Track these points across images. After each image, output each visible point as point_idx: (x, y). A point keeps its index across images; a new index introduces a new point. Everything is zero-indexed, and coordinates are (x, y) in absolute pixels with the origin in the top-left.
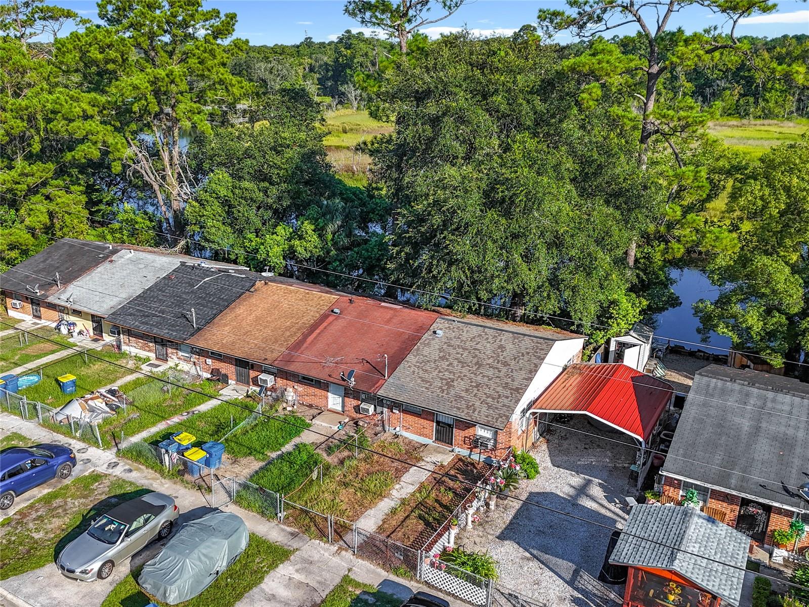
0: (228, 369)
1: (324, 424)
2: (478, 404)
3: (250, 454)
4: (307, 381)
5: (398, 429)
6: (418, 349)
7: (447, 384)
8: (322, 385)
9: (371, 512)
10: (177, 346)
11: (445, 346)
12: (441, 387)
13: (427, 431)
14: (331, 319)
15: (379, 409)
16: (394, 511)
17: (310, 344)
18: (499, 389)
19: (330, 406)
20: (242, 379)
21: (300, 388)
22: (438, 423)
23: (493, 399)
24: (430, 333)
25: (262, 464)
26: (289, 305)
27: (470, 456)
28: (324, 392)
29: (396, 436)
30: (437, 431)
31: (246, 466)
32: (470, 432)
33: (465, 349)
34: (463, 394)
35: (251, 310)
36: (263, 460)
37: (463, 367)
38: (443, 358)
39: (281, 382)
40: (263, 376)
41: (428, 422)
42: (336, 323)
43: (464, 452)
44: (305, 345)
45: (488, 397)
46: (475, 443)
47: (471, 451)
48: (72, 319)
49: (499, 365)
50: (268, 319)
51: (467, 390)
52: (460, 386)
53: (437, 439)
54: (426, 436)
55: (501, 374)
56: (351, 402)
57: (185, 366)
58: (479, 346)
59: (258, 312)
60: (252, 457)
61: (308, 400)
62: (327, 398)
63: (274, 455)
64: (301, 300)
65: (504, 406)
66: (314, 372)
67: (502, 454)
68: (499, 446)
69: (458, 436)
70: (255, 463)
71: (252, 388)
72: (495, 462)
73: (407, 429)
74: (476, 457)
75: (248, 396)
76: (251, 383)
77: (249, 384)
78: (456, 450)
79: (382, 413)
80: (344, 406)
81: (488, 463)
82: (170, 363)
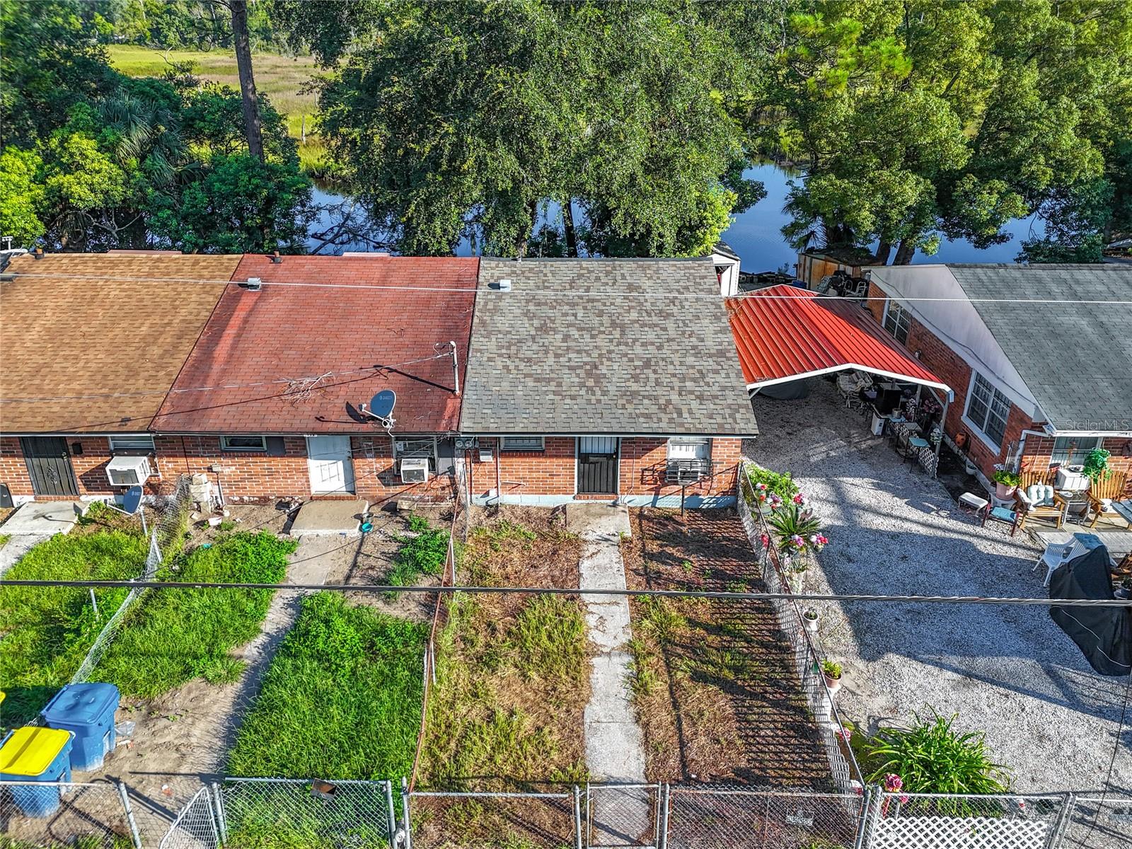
0: (6, 470)
1: (322, 532)
2: (674, 397)
3: (187, 672)
4: (242, 444)
5: (493, 493)
6: (483, 323)
7: (589, 374)
9: (593, 711)
11: (532, 307)
12: (582, 385)
13: (558, 482)
14: (247, 301)
15: (443, 464)
16: (638, 685)
17: (227, 362)
18: (690, 360)
19: (317, 487)
20: (54, 485)
21: (228, 468)
22: (584, 458)
23: (694, 380)
24: (484, 289)
25: (232, 689)
26: (123, 290)
27: (654, 503)
28: (294, 462)
29: (492, 510)
30: (582, 476)
31: (192, 712)
32: (656, 454)
33: (573, 305)
34: (635, 387)
35: (24, 319)
36: (231, 675)
37: (593, 337)
38: (543, 329)
39: (169, 467)
40: (119, 464)
41: (561, 461)
42: (263, 306)
43: (643, 500)
44: (216, 368)
45: (683, 380)
46: (667, 476)
47: (657, 494)
49: (655, 319)
50: (84, 329)
51: (636, 378)
52: (616, 373)
53: (582, 490)
54: (558, 491)
55: (672, 333)
56: (371, 466)
58: (593, 294)
59: (49, 318)
60: (196, 681)
61: (253, 490)
62: (305, 472)
63: (251, 650)
64: (150, 275)
65: (723, 389)
66: (276, 421)
67: (722, 482)
68: (718, 468)
69: (628, 469)
70: (213, 692)
71: (89, 500)
72: (707, 501)
73: (514, 488)
74: (671, 501)
75: (84, 522)
76: (82, 489)
77: (73, 491)
78: (625, 499)
79: (452, 470)
80: (351, 478)
81: (692, 507)
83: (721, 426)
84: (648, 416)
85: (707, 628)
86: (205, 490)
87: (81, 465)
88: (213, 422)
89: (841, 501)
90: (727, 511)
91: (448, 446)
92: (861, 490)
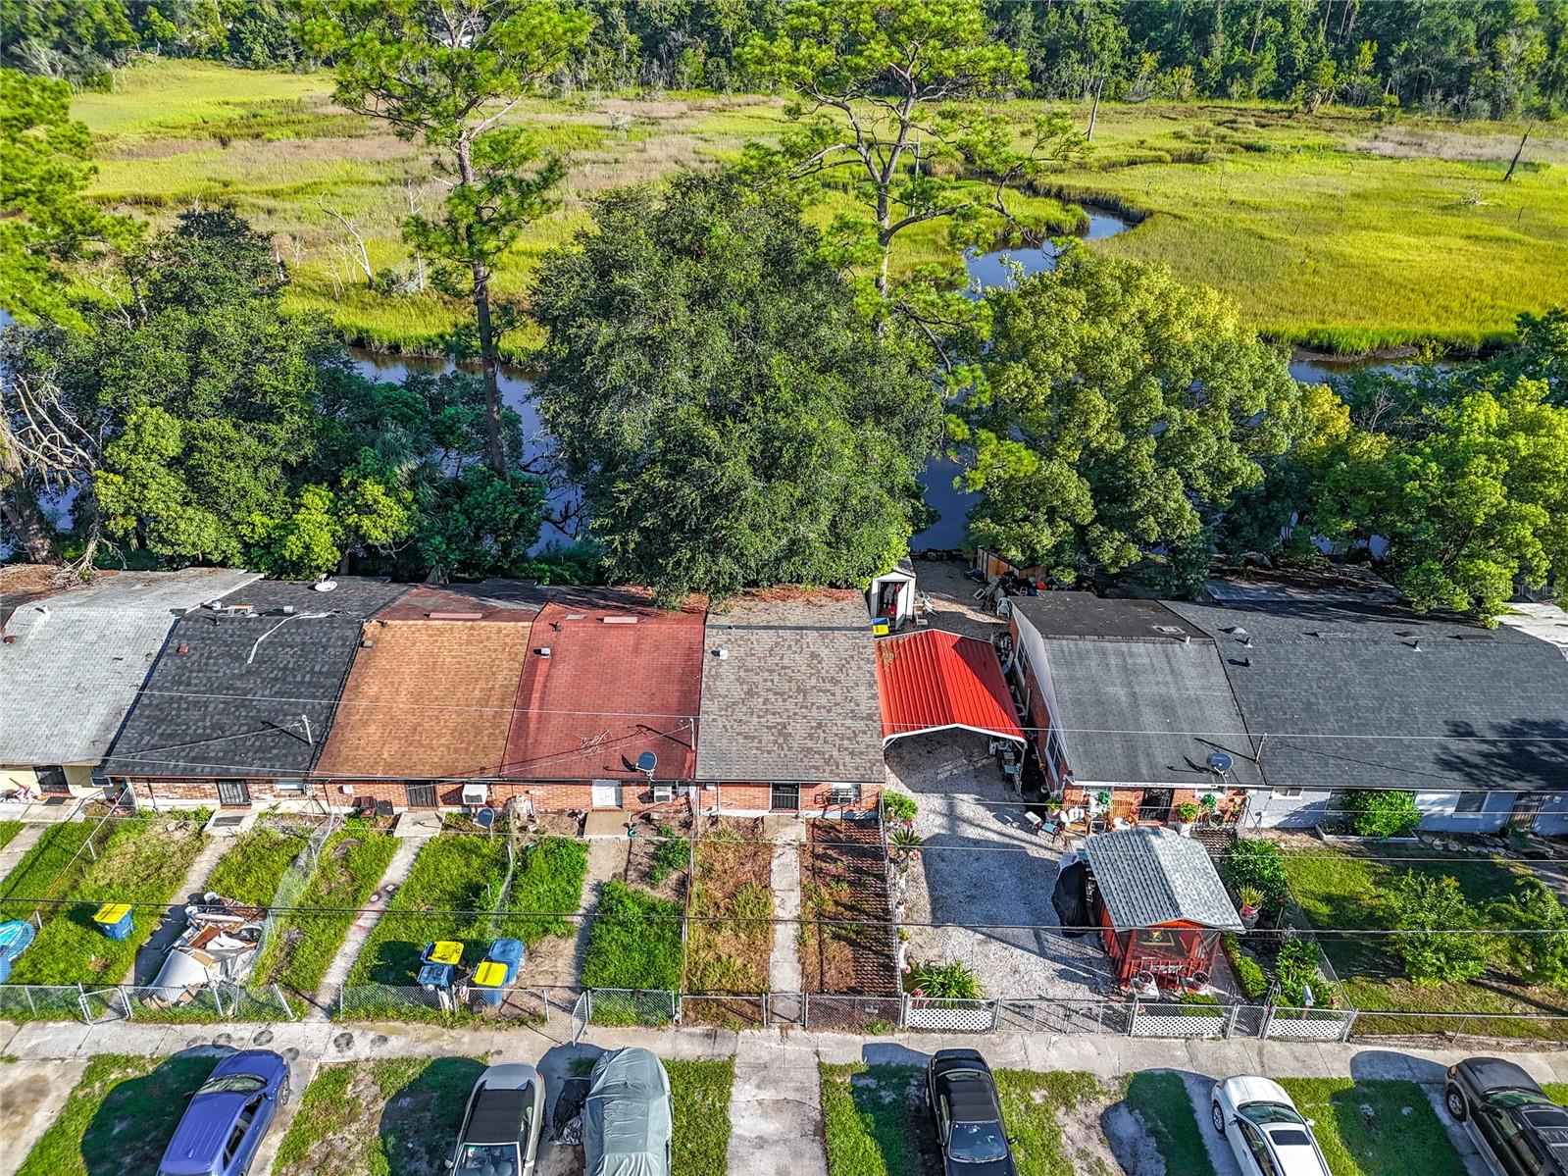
0: (389, 792)
1: (604, 837)
2: (835, 753)
3: (546, 931)
5: (714, 808)
6: (708, 687)
7: (780, 733)
9: (775, 956)
10: (266, 777)
11: (742, 673)
12: (775, 742)
13: (758, 802)
14: (543, 667)
15: (682, 790)
16: (801, 941)
17: (539, 722)
18: (849, 722)
19: (597, 803)
21: (539, 792)
22: (775, 787)
23: (849, 739)
24: (708, 656)
25: (573, 941)
26: (453, 657)
27: (822, 816)
28: (584, 789)
29: (714, 820)
30: (774, 798)
31: (554, 953)
32: (824, 787)
33: (771, 671)
34: (810, 744)
35: (392, 683)
36: (570, 934)
37: (784, 701)
38: (750, 693)
39: (501, 792)
40: (469, 791)
41: (760, 790)
42: (555, 672)
43: (816, 814)
44: (533, 726)
45: (842, 739)
46: (831, 800)
47: (824, 811)
49: (828, 686)
50: (436, 692)
51: (811, 737)
52: (798, 730)
53: (774, 807)
54: (758, 808)
55: (839, 698)
56: (633, 793)
57: (294, 806)
58: (786, 662)
59: (409, 684)
60: (551, 937)
61: (554, 805)
62: (590, 794)
63: (577, 920)
64: (469, 642)
65: (868, 746)
67: (868, 802)
68: (864, 796)
69: (806, 796)
70: (562, 942)
71: (444, 810)
72: (859, 814)
73: (728, 806)
74: (834, 814)
75: (446, 827)
76: (441, 804)
77: (435, 804)
78: (803, 813)
79: (687, 794)
80: (620, 797)
81: (849, 819)
82: (258, 807)
83: (863, 776)
84: (817, 768)
85: (845, 906)
86: (523, 806)
87: (442, 789)
89: (952, 816)
90: (870, 823)
91: (685, 779)
92: (967, 805)
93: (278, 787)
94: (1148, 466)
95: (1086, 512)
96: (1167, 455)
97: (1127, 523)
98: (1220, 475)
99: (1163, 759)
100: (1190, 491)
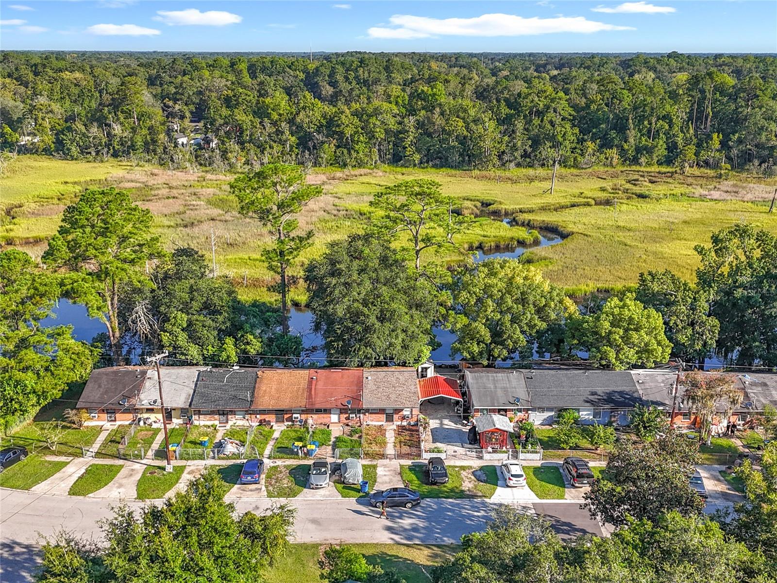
0: (271, 418)
1: (335, 429)
2: (404, 401)
4: (318, 411)
5: (368, 422)
6: (365, 386)
7: (388, 397)
8: (327, 411)
10: (233, 412)
11: (375, 383)
12: (386, 399)
13: (381, 419)
14: (314, 382)
15: (358, 416)
17: (315, 395)
19: (333, 420)
20: (280, 421)
21: (315, 416)
22: (387, 414)
24: (365, 379)
27: (401, 424)
28: (328, 415)
29: (368, 425)
30: (386, 418)
32: (401, 413)
33: (384, 382)
35: (269, 386)
37: (388, 389)
38: (378, 388)
39: (304, 417)
40: (295, 415)
41: (382, 415)
42: (318, 383)
43: (399, 423)
44: (313, 396)
45: (406, 398)
46: (403, 418)
47: (402, 422)
48: (145, 416)
49: (402, 386)
50: (283, 389)
51: (397, 398)
52: (393, 397)
53: (386, 421)
54: (382, 421)
55: (405, 389)
56: (344, 416)
57: (240, 423)
58: (389, 380)
61: (320, 421)
62: (330, 417)
64: (290, 376)
65: (414, 400)
66: (328, 406)
67: (415, 419)
68: (413, 416)
69: (396, 417)
71: (286, 423)
72: (412, 423)
73: (372, 420)
74: (405, 423)
75: (287, 428)
76: (286, 421)
77: (283, 422)
78: (395, 423)
79: (360, 417)
80: (339, 418)
81: (409, 424)
82: (230, 423)
83: (412, 406)
84: (399, 405)
86: (310, 421)
87: (286, 416)
88: (317, 406)
89: (441, 424)
90: (416, 425)
91: (359, 411)
92: (446, 422)
93: (237, 416)
94: (508, 324)
95: (488, 338)
96: (514, 320)
97: (502, 343)
98: (532, 327)
99: (502, 401)
100: (523, 332)
